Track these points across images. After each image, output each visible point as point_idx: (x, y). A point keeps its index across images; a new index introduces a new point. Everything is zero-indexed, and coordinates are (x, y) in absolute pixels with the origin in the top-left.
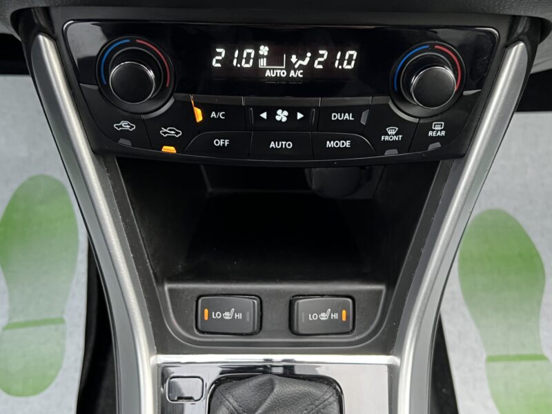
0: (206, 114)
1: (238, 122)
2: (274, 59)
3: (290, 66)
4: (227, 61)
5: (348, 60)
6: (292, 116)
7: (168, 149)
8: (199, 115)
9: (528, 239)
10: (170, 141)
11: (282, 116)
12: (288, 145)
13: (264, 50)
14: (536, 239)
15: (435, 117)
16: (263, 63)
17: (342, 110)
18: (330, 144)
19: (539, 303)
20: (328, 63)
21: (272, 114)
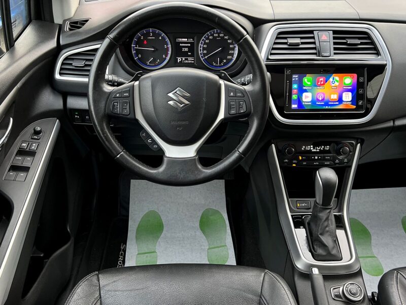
0: (302, 158)
1: (309, 159)
2: (314, 148)
3: (317, 149)
4: (305, 148)
5: (327, 148)
6: (318, 158)
7: (294, 165)
8: (300, 158)
9: (364, 226)
10: (294, 163)
11: (316, 158)
12: (318, 163)
13: (312, 146)
14: (366, 226)
15: (346, 158)
16: (312, 149)
17: (327, 156)
18: (326, 163)
19: (371, 242)
20: (324, 148)
21: (314, 157)
